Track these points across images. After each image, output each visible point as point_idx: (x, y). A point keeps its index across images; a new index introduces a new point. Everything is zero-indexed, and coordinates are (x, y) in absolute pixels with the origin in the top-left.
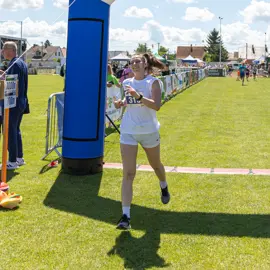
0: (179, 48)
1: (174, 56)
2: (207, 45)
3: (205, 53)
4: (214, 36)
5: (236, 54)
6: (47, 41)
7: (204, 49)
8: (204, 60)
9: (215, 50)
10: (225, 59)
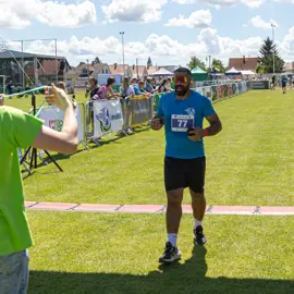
0: (231, 60)
2: (261, 56)
3: (258, 65)
4: (268, 46)
6: (97, 59)
7: (258, 60)
8: (257, 71)
9: (269, 60)
10: (280, 70)
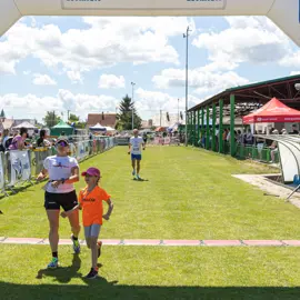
0: (89, 115)
1: (85, 124)
2: (119, 112)
3: (117, 121)
4: (127, 103)
5: (151, 122)
7: (116, 117)
8: (116, 128)
9: (127, 117)
10: (138, 127)
